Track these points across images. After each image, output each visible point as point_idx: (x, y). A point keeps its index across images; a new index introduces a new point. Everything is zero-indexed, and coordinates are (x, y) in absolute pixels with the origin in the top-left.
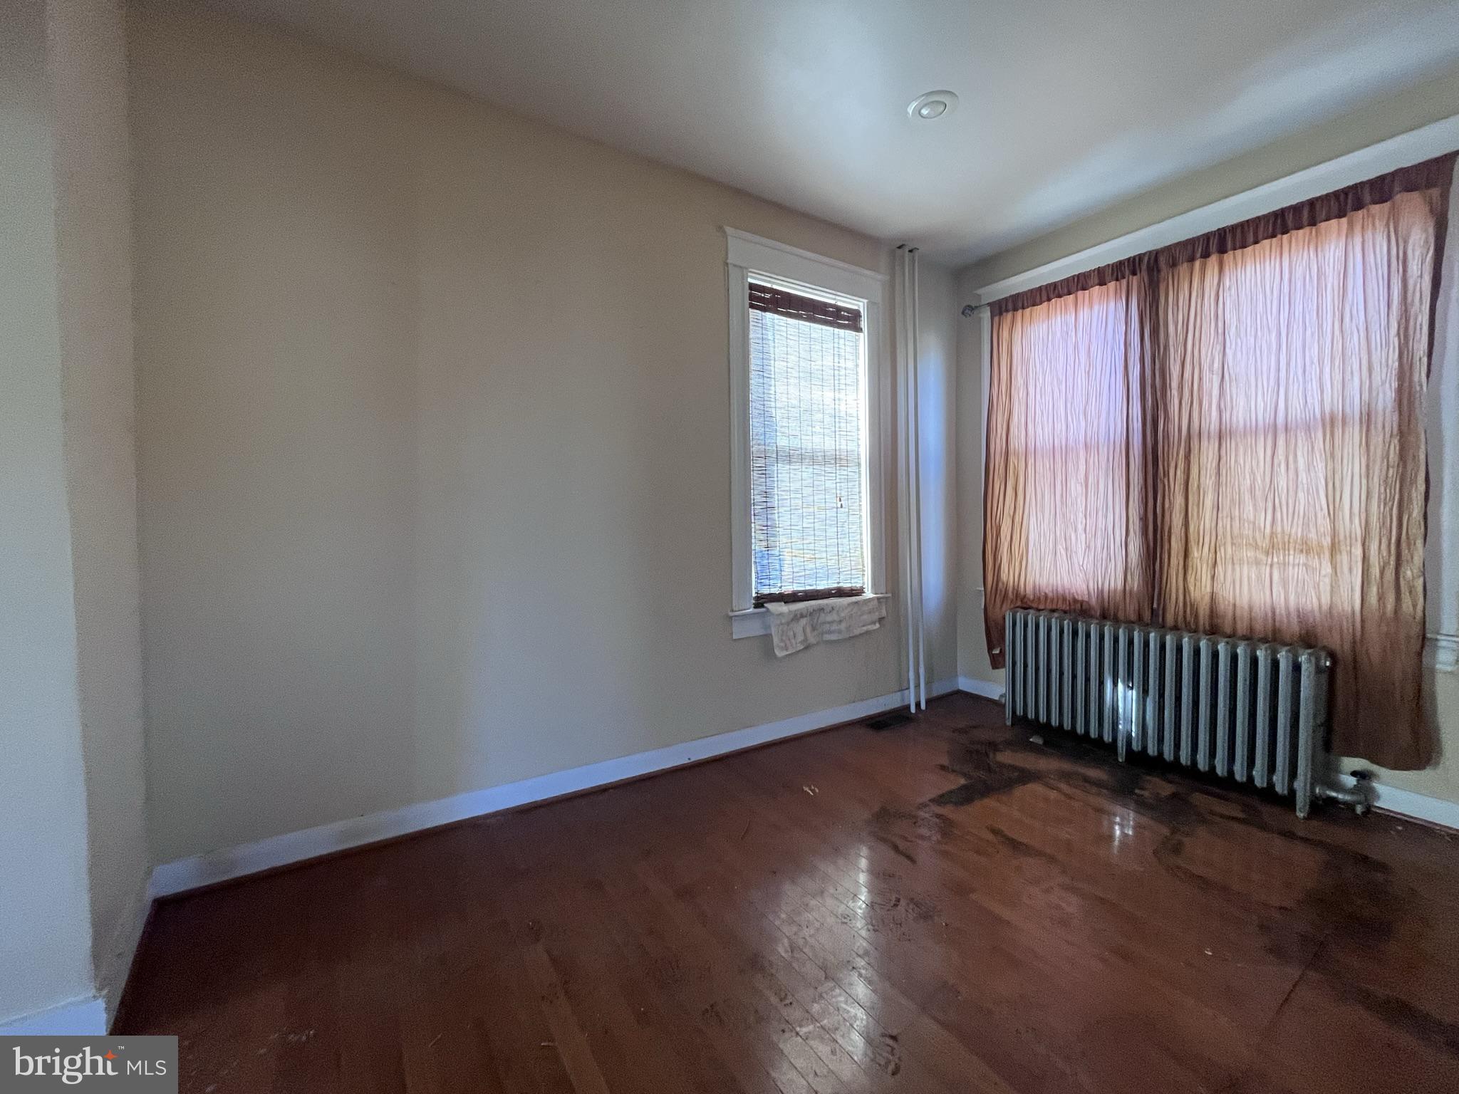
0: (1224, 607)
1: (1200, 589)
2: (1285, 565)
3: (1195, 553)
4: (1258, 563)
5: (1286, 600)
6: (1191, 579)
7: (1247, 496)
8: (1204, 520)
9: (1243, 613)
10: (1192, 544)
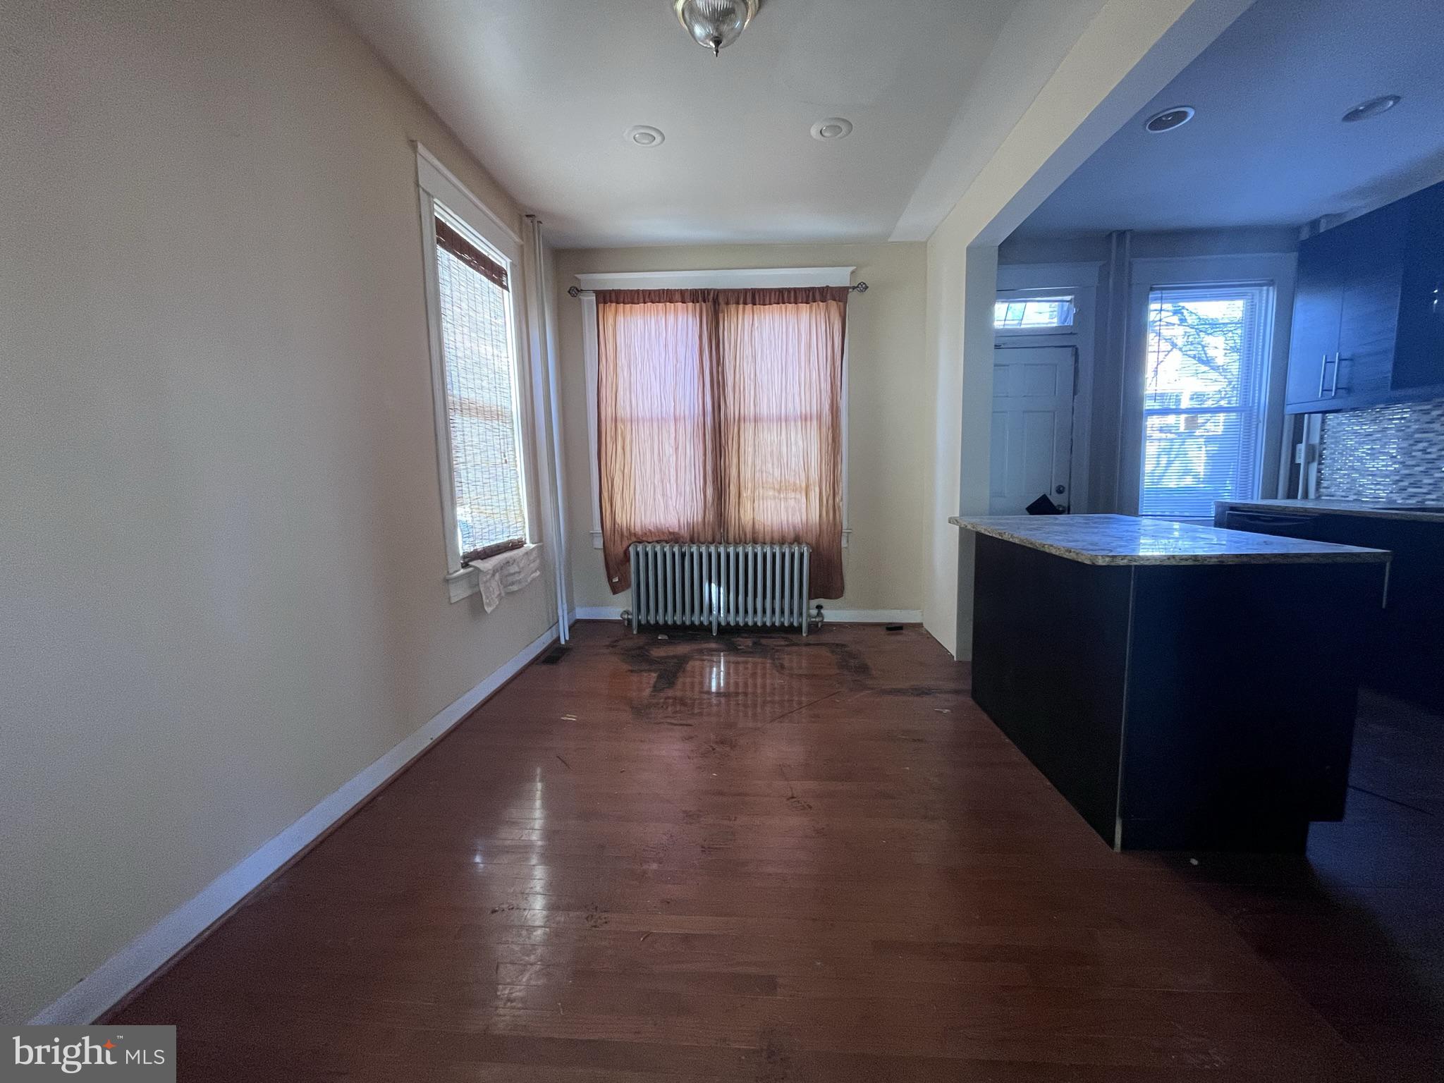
0: (759, 527)
1: (747, 517)
2: (786, 499)
3: (744, 494)
4: (775, 498)
5: (788, 521)
6: (742, 512)
7: (769, 459)
8: (747, 473)
9: (768, 529)
10: (742, 489)
